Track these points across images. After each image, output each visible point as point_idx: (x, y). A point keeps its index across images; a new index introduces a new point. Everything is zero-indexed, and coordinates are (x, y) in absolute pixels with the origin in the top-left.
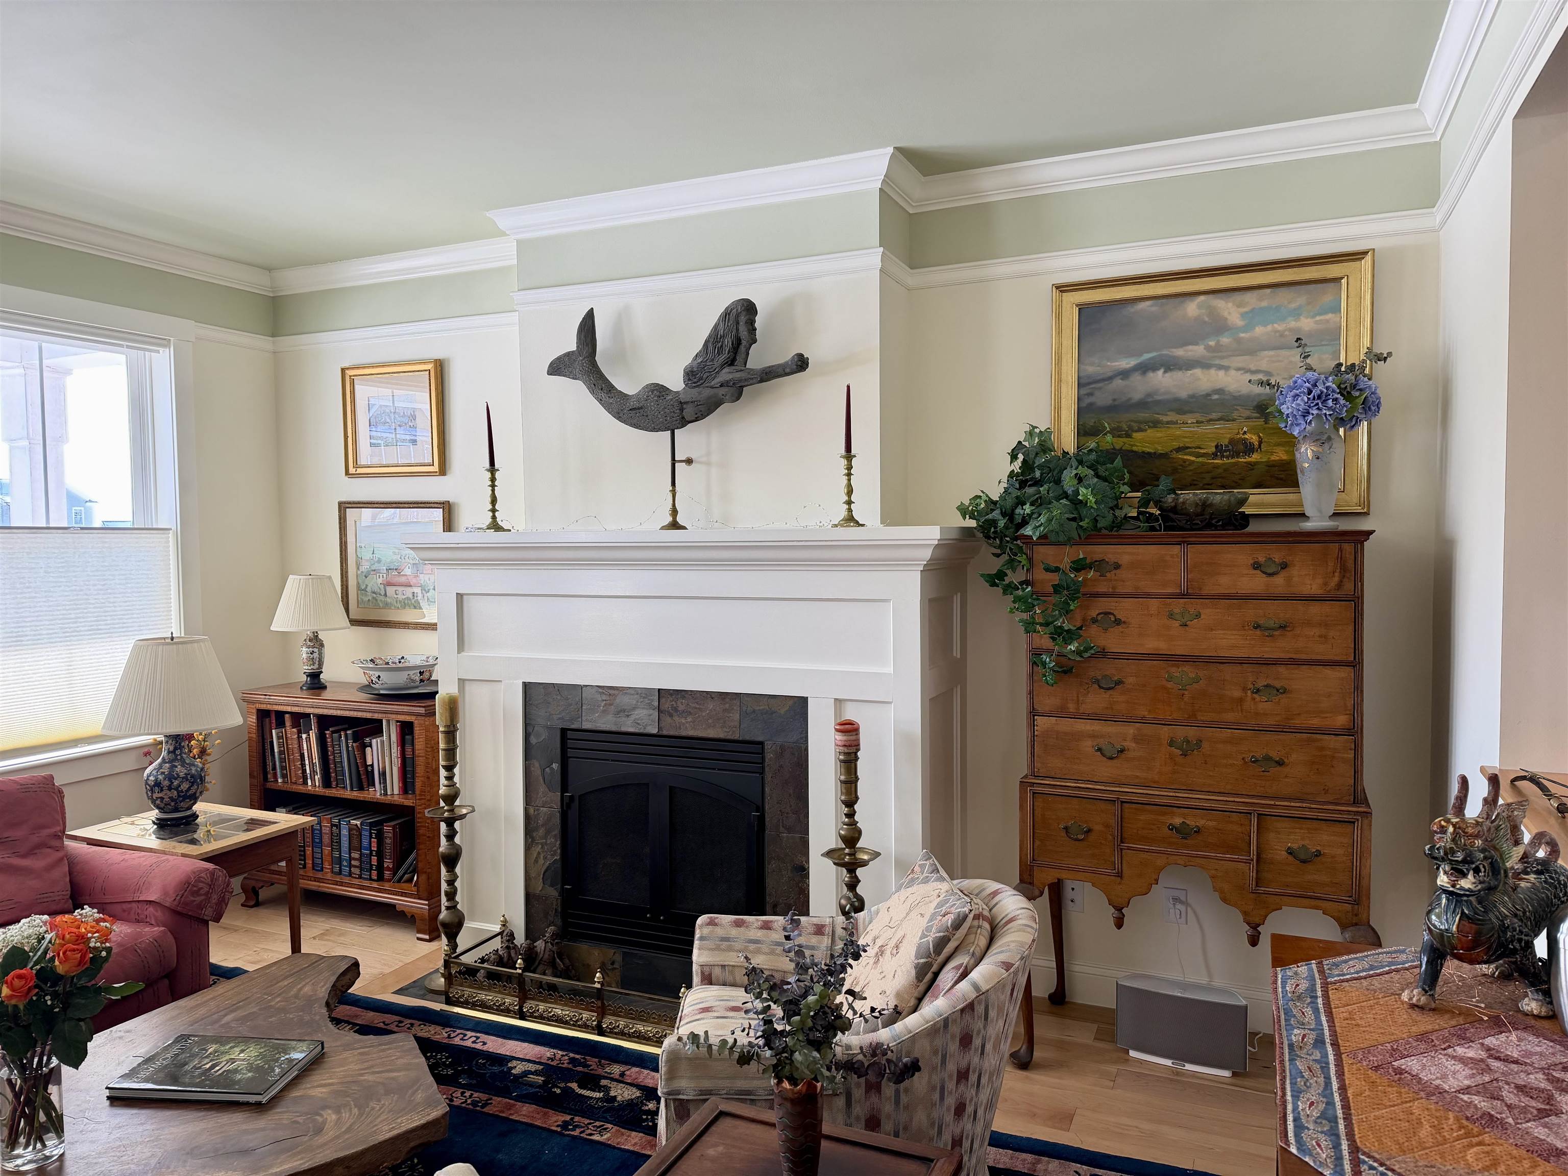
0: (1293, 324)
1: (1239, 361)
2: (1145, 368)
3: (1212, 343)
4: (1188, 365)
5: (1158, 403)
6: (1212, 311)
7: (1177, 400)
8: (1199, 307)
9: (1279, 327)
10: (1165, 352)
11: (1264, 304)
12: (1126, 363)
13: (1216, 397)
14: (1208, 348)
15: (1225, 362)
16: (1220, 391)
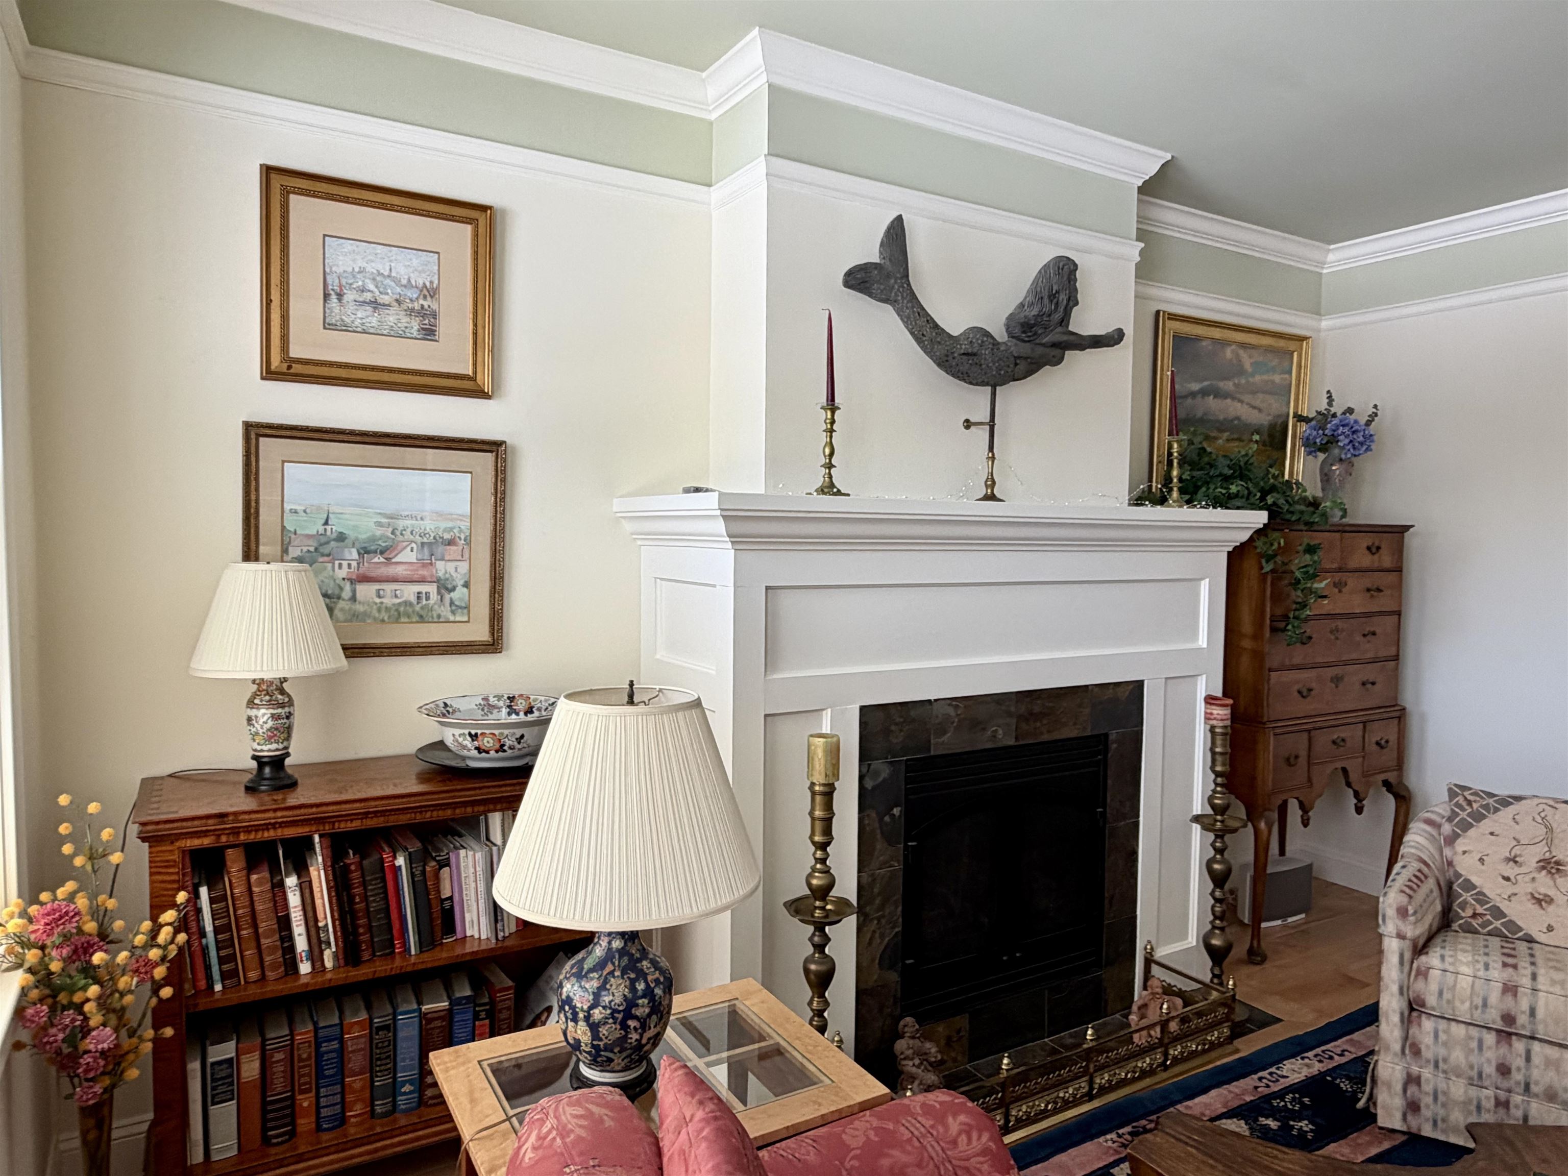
0: (1271, 378)
1: (1247, 398)
2: (1204, 393)
3: (1236, 381)
4: (1225, 395)
5: (1209, 421)
6: (1238, 355)
7: (1218, 421)
8: (1233, 351)
9: (1265, 377)
10: (1214, 382)
11: (1261, 359)
12: (1195, 387)
13: (1236, 422)
14: (1235, 384)
15: (1242, 397)
16: (1238, 418)
